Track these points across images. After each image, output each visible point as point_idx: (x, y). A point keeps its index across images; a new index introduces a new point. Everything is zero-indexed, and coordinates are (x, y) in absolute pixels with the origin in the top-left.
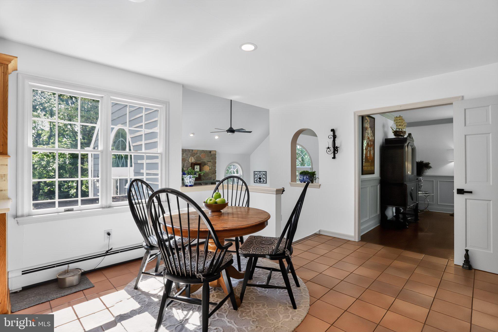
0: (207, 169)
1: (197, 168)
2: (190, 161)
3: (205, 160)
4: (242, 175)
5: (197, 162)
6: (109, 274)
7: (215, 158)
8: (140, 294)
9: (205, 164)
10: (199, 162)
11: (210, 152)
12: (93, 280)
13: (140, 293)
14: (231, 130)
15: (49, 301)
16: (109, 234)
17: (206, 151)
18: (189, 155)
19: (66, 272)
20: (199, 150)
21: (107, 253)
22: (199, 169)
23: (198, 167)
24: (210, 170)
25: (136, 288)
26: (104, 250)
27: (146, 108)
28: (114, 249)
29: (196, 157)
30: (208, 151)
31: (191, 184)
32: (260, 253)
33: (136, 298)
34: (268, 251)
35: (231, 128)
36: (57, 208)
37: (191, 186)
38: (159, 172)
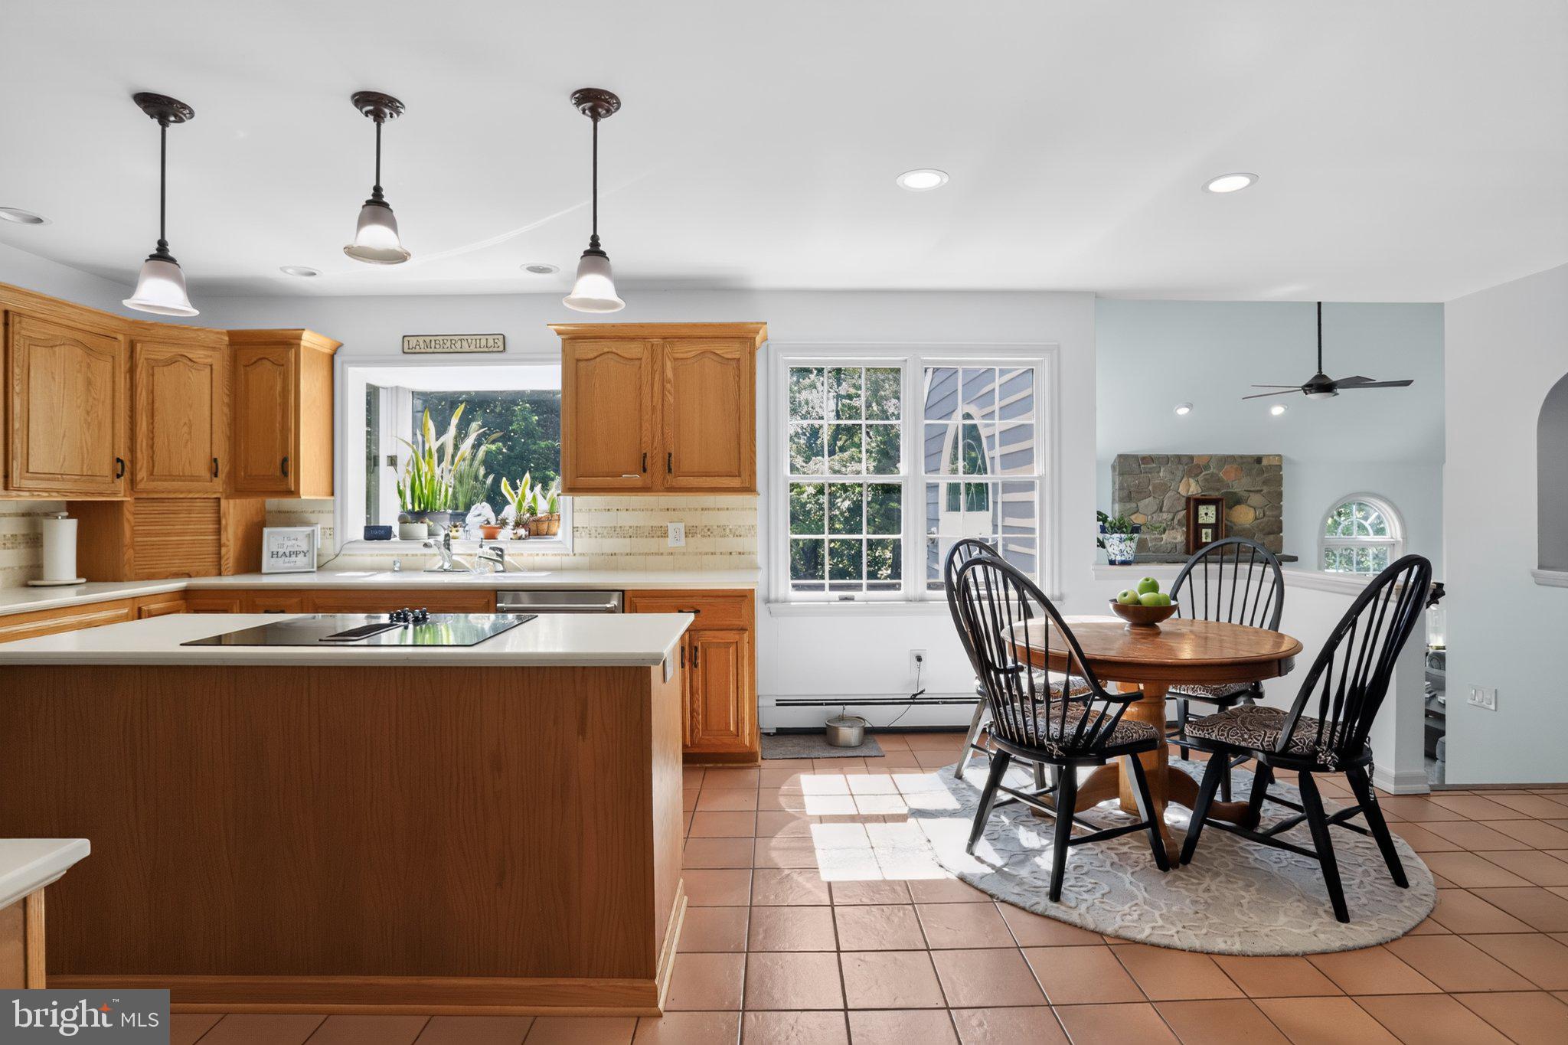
0: (1244, 516)
1: (1206, 514)
2: (1182, 490)
3: (1238, 484)
4: (1400, 539)
5: (1210, 495)
6: (916, 742)
7: (1279, 480)
8: (964, 789)
9: (1237, 501)
10: (1215, 495)
11: (1259, 460)
12: (885, 745)
13: (964, 786)
14: (1322, 385)
15: (812, 758)
16: (919, 659)
17: (1242, 457)
18: (1179, 474)
19: (842, 719)
20: (1216, 456)
21: (914, 700)
22: (1214, 516)
23: (1212, 509)
24: (1256, 519)
25: (959, 776)
26: (907, 693)
27: (1000, 370)
28: (928, 694)
29: (1206, 480)
30: (1251, 457)
31: (1123, 558)
32: (1237, 744)
33: (954, 791)
34: (1258, 740)
35: (1320, 376)
36: (827, 594)
37: (1124, 563)
38: (1035, 523)
